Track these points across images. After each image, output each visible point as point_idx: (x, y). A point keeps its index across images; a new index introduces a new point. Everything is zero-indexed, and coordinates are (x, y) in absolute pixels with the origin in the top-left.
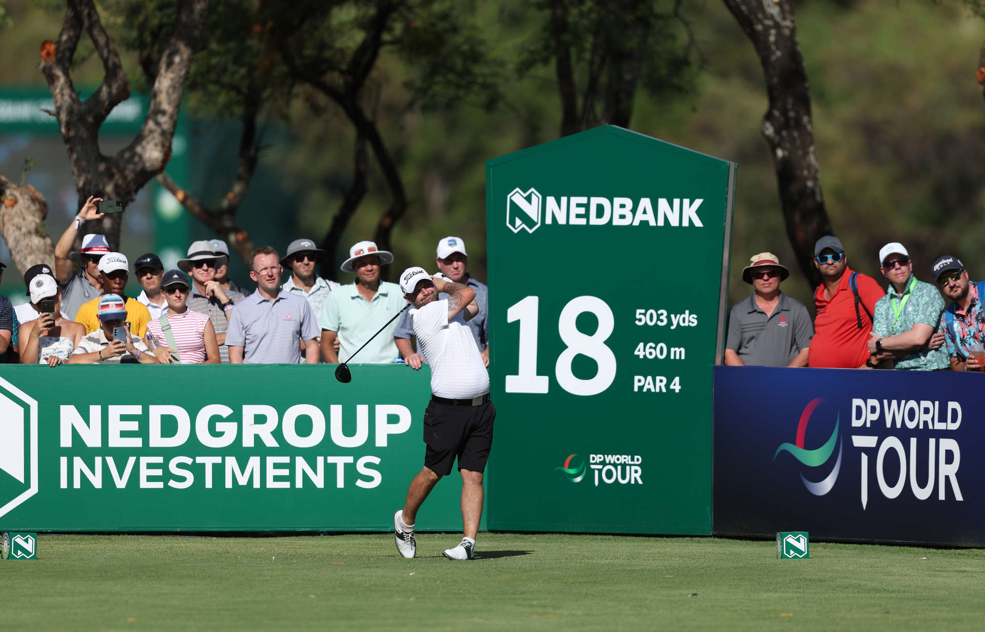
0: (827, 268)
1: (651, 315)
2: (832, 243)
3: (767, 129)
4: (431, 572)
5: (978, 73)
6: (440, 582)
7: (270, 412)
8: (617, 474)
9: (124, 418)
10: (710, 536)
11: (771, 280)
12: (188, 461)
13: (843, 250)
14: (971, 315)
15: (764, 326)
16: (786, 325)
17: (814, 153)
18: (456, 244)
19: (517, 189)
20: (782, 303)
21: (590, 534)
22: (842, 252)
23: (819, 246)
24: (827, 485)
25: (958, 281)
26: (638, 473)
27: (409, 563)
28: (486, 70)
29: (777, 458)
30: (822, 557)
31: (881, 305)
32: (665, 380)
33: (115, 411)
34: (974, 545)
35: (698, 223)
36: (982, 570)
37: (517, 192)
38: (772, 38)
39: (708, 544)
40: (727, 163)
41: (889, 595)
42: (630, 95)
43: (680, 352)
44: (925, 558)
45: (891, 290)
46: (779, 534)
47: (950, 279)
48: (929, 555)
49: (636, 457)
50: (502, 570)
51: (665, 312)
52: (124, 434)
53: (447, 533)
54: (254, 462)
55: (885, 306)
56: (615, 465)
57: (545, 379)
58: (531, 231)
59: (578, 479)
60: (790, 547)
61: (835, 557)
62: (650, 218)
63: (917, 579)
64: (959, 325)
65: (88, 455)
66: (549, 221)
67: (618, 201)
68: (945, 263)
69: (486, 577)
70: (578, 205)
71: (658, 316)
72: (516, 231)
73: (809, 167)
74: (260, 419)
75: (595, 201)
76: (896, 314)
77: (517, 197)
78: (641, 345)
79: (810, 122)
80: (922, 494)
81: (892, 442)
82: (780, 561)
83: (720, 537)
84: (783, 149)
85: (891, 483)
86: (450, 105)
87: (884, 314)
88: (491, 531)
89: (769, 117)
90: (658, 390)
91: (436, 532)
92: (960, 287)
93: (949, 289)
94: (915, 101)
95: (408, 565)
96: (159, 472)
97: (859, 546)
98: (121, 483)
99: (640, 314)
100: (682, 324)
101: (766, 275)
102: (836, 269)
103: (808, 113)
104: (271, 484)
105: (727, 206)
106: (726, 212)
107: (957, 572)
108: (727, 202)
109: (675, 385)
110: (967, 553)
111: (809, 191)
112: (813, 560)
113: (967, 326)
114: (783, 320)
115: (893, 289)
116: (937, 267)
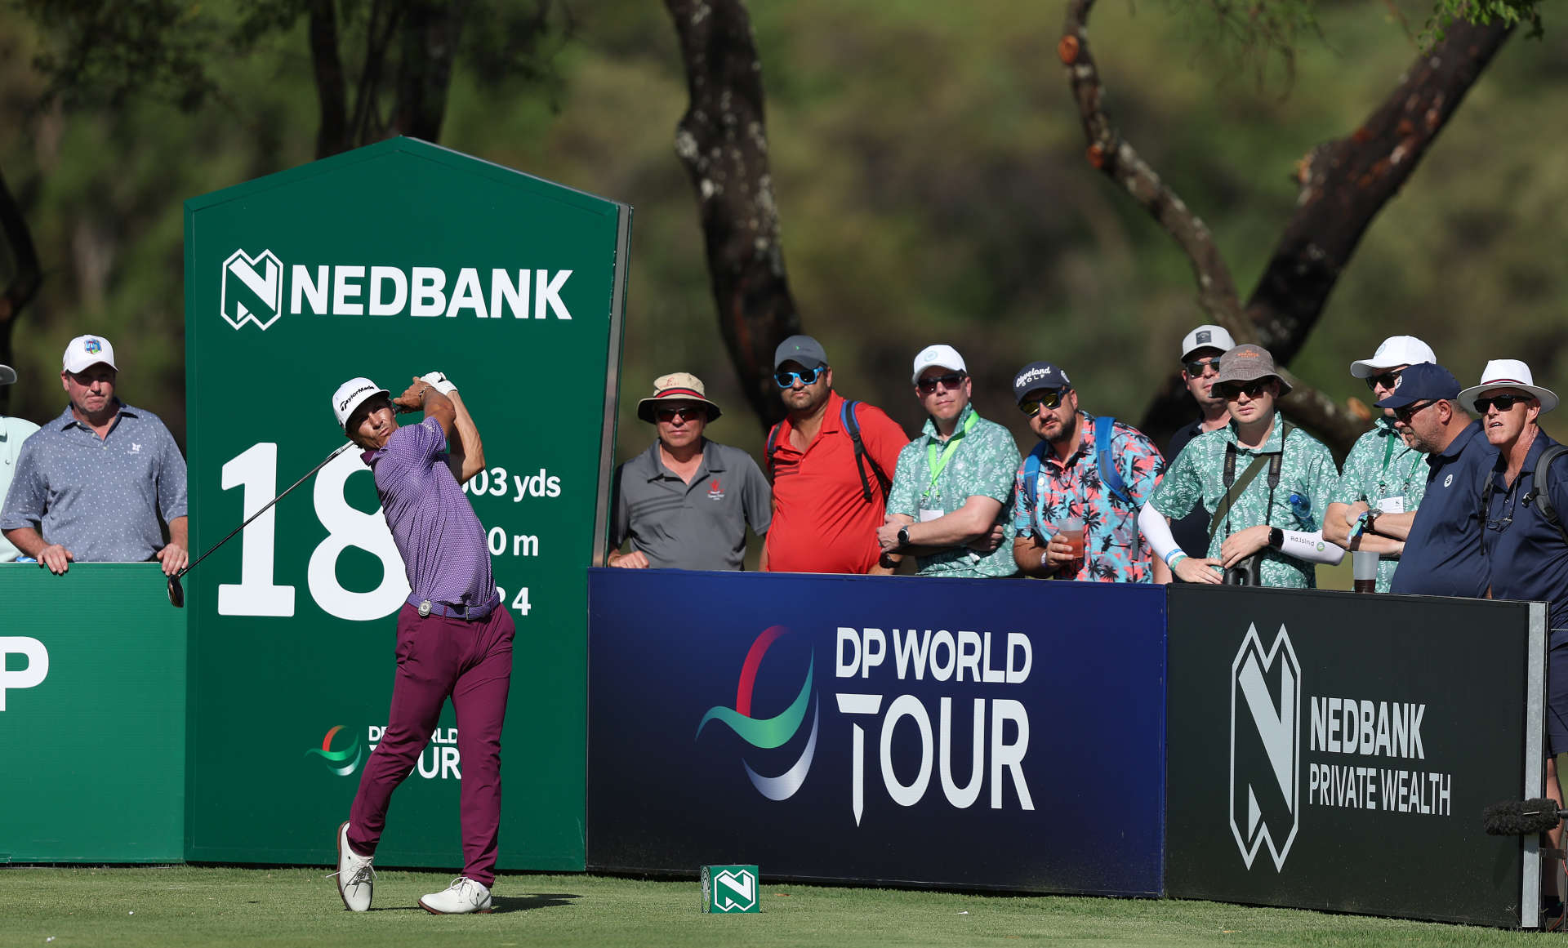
0: (792, 395)
2: (802, 349)
3: (686, 145)
4: (84, 935)
5: (1062, 47)
10: (583, 873)
11: (688, 425)
13: (821, 361)
14: (1073, 471)
15: (681, 501)
16: (722, 496)
17: (770, 187)
18: (99, 349)
19: (240, 252)
20: (709, 459)
22: (820, 365)
24: (791, 782)
25: (1057, 410)
26: (455, 759)
27: (44, 919)
28: (183, 38)
29: (702, 732)
30: (783, 910)
31: (910, 455)
34: (1053, 889)
35: (563, 313)
36: (1069, 934)
37: (240, 256)
40: (614, 205)
42: (442, 83)
43: (531, 543)
44: (966, 912)
45: (929, 429)
46: (705, 869)
47: (1041, 404)
48: (973, 907)
49: (451, 731)
50: (211, 933)
51: (504, 473)
57: (289, 592)
58: (264, 327)
59: (347, 771)
60: (726, 891)
61: (806, 909)
62: (477, 303)
64: (1047, 482)
66: (296, 308)
67: (419, 273)
68: (1037, 376)
70: (349, 281)
71: (491, 478)
72: (237, 327)
73: (760, 213)
75: (379, 273)
76: (933, 473)
77: (241, 267)
79: (762, 133)
80: (962, 798)
81: (908, 705)
82: (707, 917)
83: (601, 874)
84: (714, 181)
85: (906, 777)
86: (119, 102)
87: (913, 471)
88: (191, 863)
89: (687, 123)
91: (92, 865)
92: (1060, 421)
93: (1040, 422)
94: (952, 97)
95: (44, 923)
97: (848, 890)
100: (534, 493)
101: (677, 416)
102: (808, 396)
103: (760, 116)
105: (614, 282)
106: (613, 293)
107: (1024, 936)
108: (614, 276)
109: (520, 602)
110: (1040, 904)
111: (759, 257)
112: (768, 915)
113: (1063, 488)
114: (715, 487)
115: (933, 428)
116: (1021, 381)
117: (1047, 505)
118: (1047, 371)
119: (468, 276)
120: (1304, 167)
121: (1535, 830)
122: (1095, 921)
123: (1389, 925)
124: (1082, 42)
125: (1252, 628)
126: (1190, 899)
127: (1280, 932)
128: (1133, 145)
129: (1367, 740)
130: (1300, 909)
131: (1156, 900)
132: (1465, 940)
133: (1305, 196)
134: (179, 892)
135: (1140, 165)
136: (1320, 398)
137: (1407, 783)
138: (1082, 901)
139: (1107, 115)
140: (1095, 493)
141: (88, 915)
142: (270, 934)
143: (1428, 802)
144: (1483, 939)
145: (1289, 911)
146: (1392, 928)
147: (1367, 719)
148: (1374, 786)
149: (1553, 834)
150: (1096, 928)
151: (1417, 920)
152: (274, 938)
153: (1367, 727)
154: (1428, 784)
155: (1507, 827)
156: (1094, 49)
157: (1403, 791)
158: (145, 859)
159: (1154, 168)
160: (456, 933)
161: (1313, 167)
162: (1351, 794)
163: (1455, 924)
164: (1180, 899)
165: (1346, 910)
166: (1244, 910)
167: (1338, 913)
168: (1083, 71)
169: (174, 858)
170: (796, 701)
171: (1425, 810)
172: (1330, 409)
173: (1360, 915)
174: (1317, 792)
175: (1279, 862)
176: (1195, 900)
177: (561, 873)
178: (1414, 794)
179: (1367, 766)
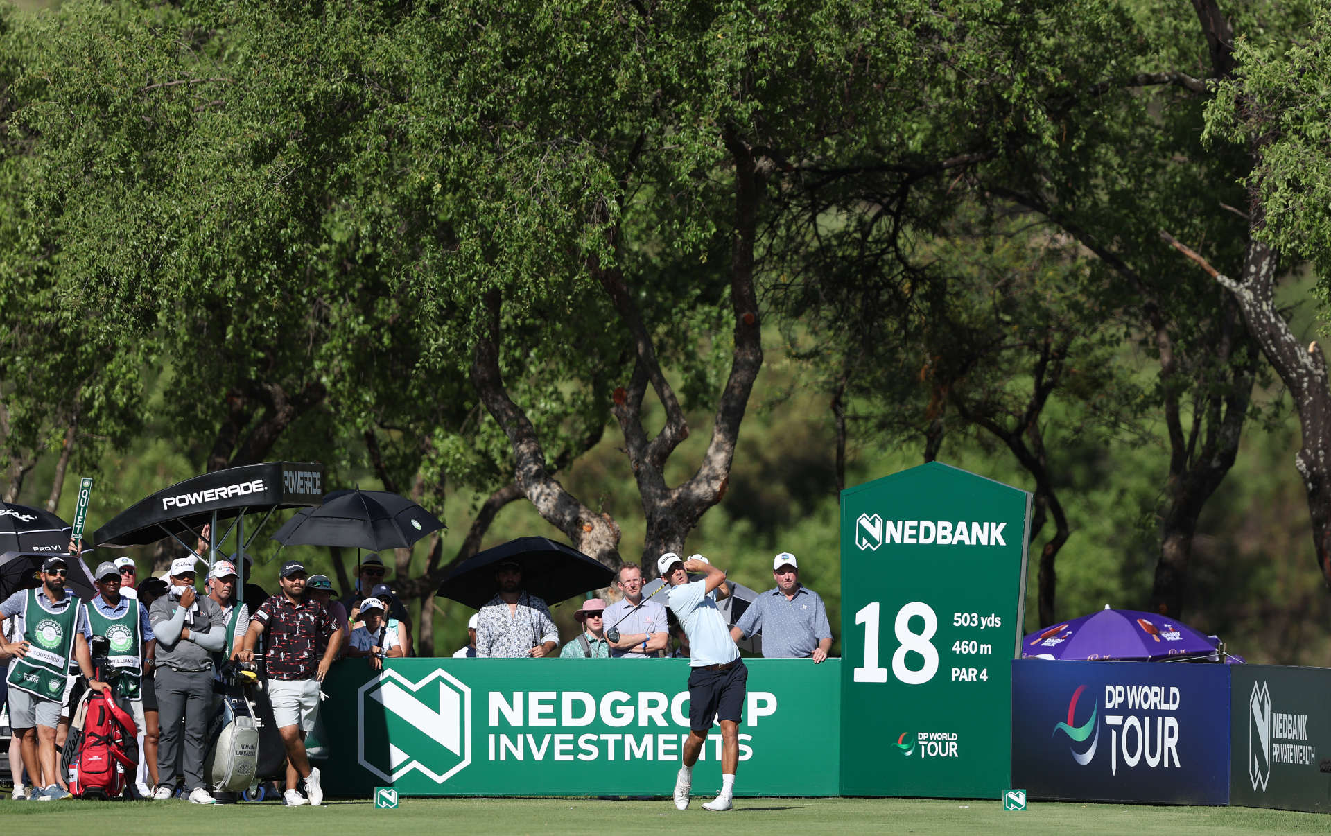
1: (966, 617)
7: (661, 698)
8: (938, 748)
9: (541, 702)
12: (594, 737)
18: (788, 557)
19: (864, 514)
21: (917, 798)
24: (1088, 757)
26: (955, 747)
29: (1055, 734)
32: (976, 671)
33: (534, 697)
35: (1002, 543)
37: (864, 516)
38: (1305, 385)
43: (988, 648)
49: (955, 734)
51: (977, 616)
52: (541, 716)
54: (648, 739)
56: (937, 741)
57: (884, 671)
58: (874, 549)
59: (909, 753)
60: (1011, 801)
62: (965, 538)
65: (512, 733)
66: (888, 541)
67: (941, 524)
70: (911, 528)
71: (971, 618)
72: (863, 549)
74: (653, 704)
75: (923, 524)
77: (864, 521)
78: (957, 642)
80: (1153, 762)
81: (1133, 720)
85: (1132, 754)
88: (842, 796)
90: (970, 680)
96: (570, 747)
98: (539, 756)
99: (957, 616)
100: (989, 625)
104: (661, 757)
109: (983, 675)
119: (962, 525)
125: (1256, 683)
129: (1290, 732)
130: (1270, 808)
131: (1226, 806)
137: (1302, 751)
143: (1308, 759)
147: (1290, 723)
148: (1292, 753)
153: (1290, 726)
154: (1308, 751)
157: (1301, 754)
162: (1285, 757)
165: (1284, 808)
167: (1282, 810)
169: (835, 795)
170: (1090, 720)
171: (1307, 763)
174: (1275, 756)
175: (1264, 788)
178: (1304, 756)
179: (1290, 744)
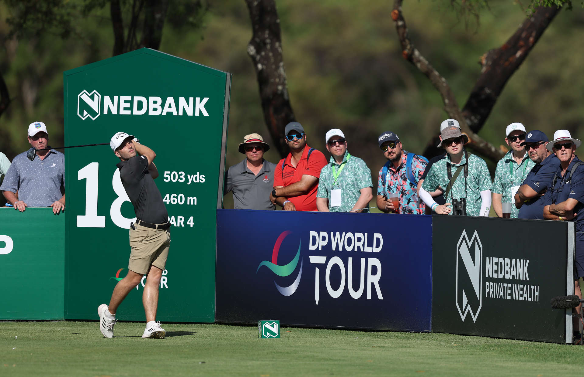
1: (174, 175)
2: (296, 126)
3: (251, 50)
4: (27, 347)
5: (392, 14)
6: (33, 354)
10: (213, 323)
11: (258, 152)
13: (303, 130)
14: (398, 173)
15: (253, 182)
16: (268, 181)
17: (283, 66)
18: (40, 126)
19: (85, 91)
20: (265, 167)
21: (133, 322)
22: (303, 132)
23: (287, 129)
24: (292, 289)
25: (394, 149)
26: (166, 281)
27: (12, 341)
28: (63, 11)
29: (259, 270)
30: (289, 337)
31: (325, 171)
32: (183, 218)
34: (390, 329)
35: (205, 114)
36: (396, 346)
37: (85, 92)
39: (212, 329)
40: (225, 73)
41: (333, 363)
42: (160, 28)
43: (194, 200)
44: (357, 338)
45: (332, 160)
46: (259, 322)
47: (388, 147)
48: (360, 336)
50: (74, 346)
51: (183, 174)
53: (38, 321)
55: (328, 172)
58: (94, 119)
60: (267, 330)
61: (297, 337)
62: (173, 110)
63: (352, 352)
64: (390, 176)
66: (106, 112)
67: (152, 99)
68: (387, 136)
69: (64, 350)
70: (126, 102)
71: (179, 176)
72: (84, 119)
73: (280, 76)
75: (137, 99)
77: (85, 96)
78: (168, 195)
79: (280, 46)
80: (356, 295)
82: (260, 339)
83: (220, 323)
84: (262, 64)
85: (335, 287)
86: (39, 34)
88: (67, 320)
89: (252, 42)
90: (179, 225)
91: (30, 321)
92: (395, 153)
93: (388, 154)
95: (12, 342)
97: (313, 330)
99: (167, 174)
100: (195, 181)
101: (254, 149)
102: (299, 144)
103: (279, 40)
105: (225, 102)
106: (224, 106)
107: (379, 347)
108: (225, 100)
109: (190, 222)
110: (385, 335)
111: (279, 92)
112: (283, 339)
113: (395, 179)
114: (266, 178)
115: (333, 160)
116: (381, 138)
117: (389, 185)
118: (391, 135)
119: (170, 100)
120: (483, 59)
121: (570, 307)
122: (406, 341)
123: (516, 342)
124: (400, 12)
125: (464, 231)
126: (441, 333)
127: (475, 345)
128: (419, 51)
129: (507, 273)
130: (482, 336)
131: (428, 333)
132: (544, 348)
133: (484, 69)
134: (62, 330)
135: (422, 58)
136: (490, 145)
137: (522, 289)
138: (401, 334)
139: (409, 40)
140: (405, 182)
141: (28, 339)
142: (97, 346)
143: (530, 296)
144: (551, 348)
145: (478, 337)
146: (517, 343)
147: (507, 265)
148: (510, 290)
149: (577, 308)
150: (406, 343)
151: (526, 340)
152: (98, 348)
153: (507, 268)
154: (530, 290)
155: (560, 305)
156: (404, 14)
157: (521, 292)
158: (49, 319)
159: (427, 59)
160: (166, 346)
161: (487, 59)
162: (502, 293)
163: (541, 342)
164: (437, 333)
165: (500, 337)
166: (461, 337)
167: (497, 338)
168: (400, 23)
169: (60, 318)
170: (294, 259)
171: (529, 299)
172: (493, 149)
173: (505, 338)
174: (489, 293)
175: (475, 319)
176: (443, 333)
177: (205, 323)
178: (525, 293)
179: (507, 283)
